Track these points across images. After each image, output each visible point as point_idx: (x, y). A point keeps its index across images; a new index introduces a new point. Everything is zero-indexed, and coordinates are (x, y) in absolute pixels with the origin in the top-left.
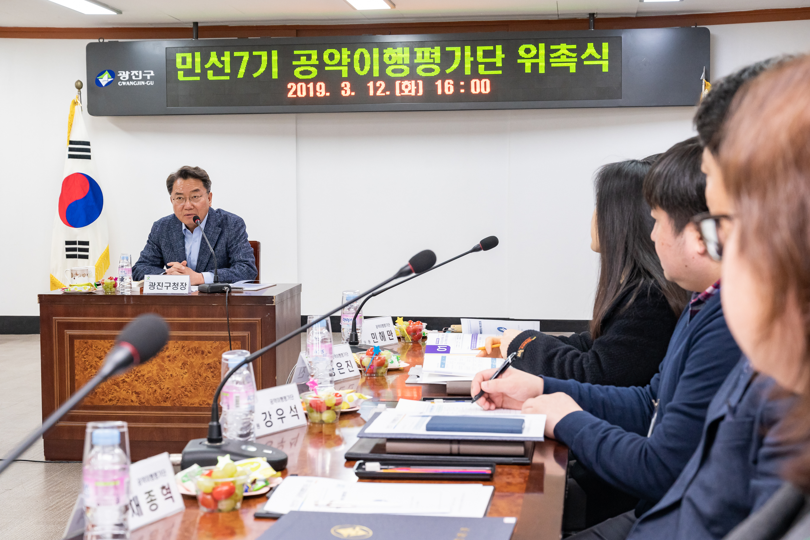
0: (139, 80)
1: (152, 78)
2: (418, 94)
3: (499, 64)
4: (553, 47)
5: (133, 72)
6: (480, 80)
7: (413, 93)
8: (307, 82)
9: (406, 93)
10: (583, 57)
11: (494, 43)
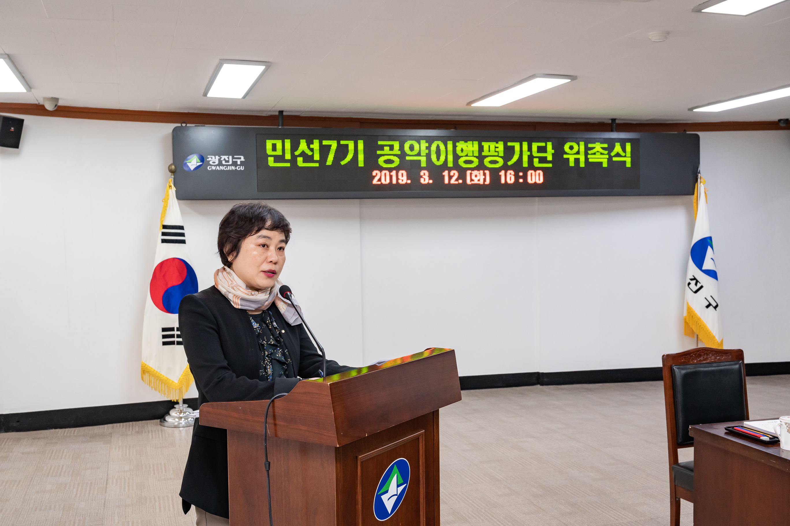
0: (229, 165)
1: (242, 163)
2: (486, 183)
3: (550, 158)
4: (590, 145)
5: (223, 157)
6: (535, 171)
7: (481, 182)
8: (390, 170)
9: (476, 182)
10: (613, 154)
11: (546, 140)
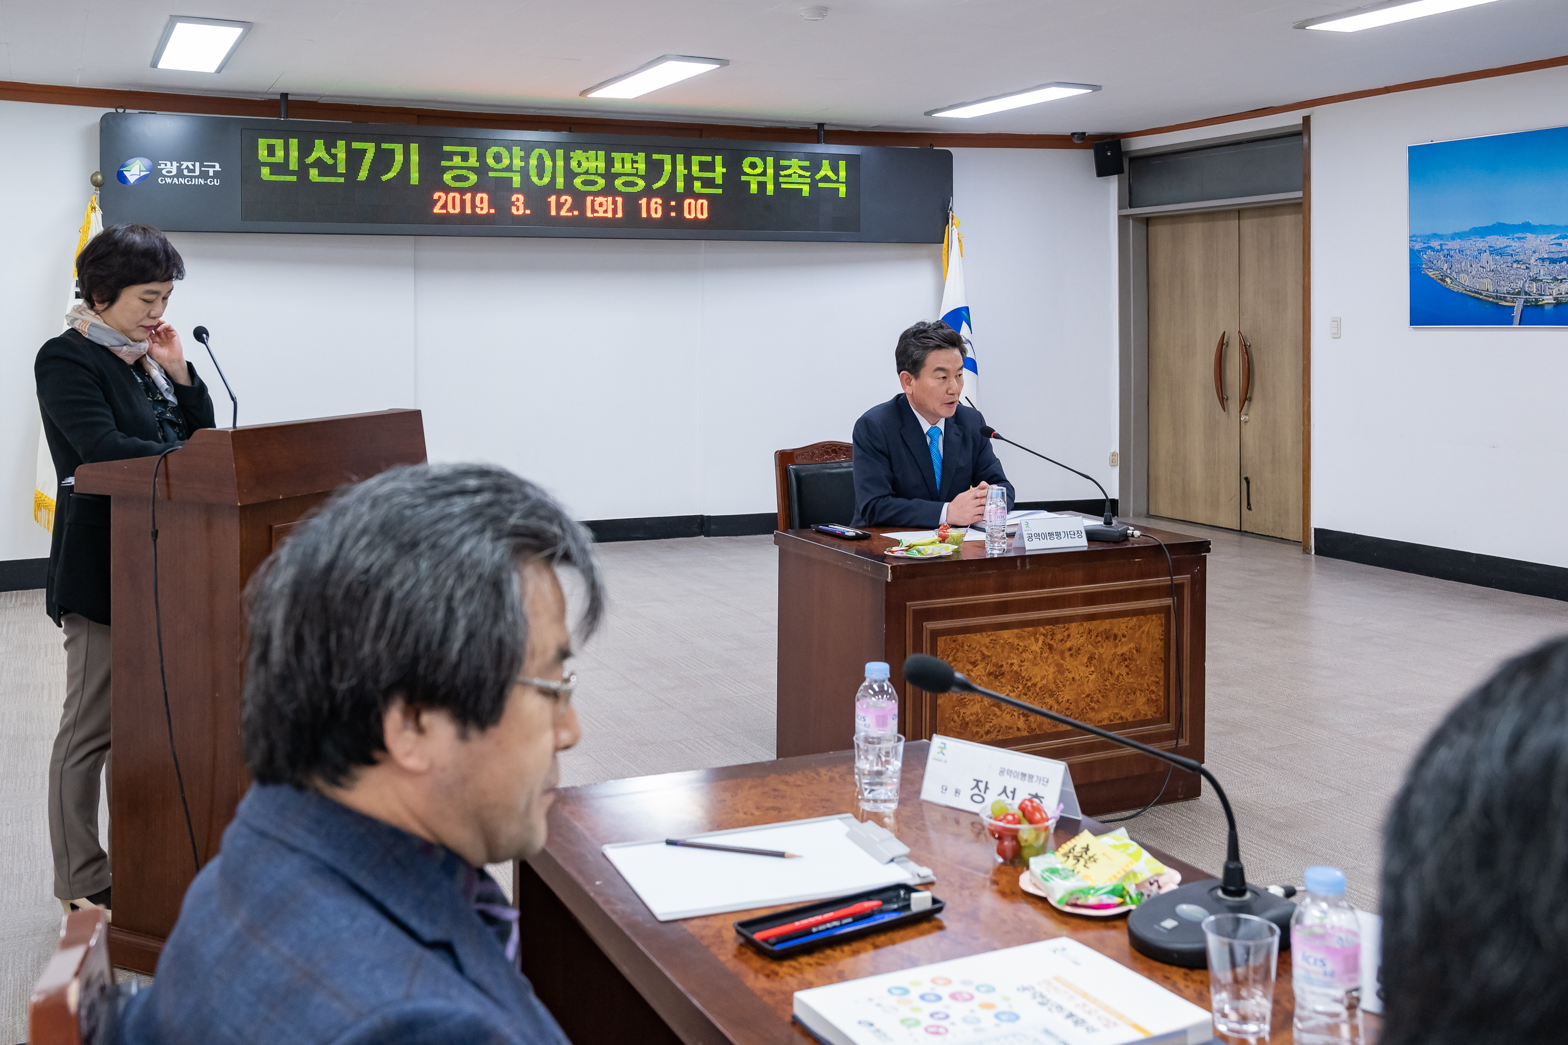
0: (195, 177)
1: (217, 174)
2: (617, 216)
3: (719, 181)
4: (783, 163)
5: (185, 164)
6: (696, 200)
7: (610, 215)
8: (462, 191)
9: (601, 214)
10: (818, 177)
11: (713, 153)
